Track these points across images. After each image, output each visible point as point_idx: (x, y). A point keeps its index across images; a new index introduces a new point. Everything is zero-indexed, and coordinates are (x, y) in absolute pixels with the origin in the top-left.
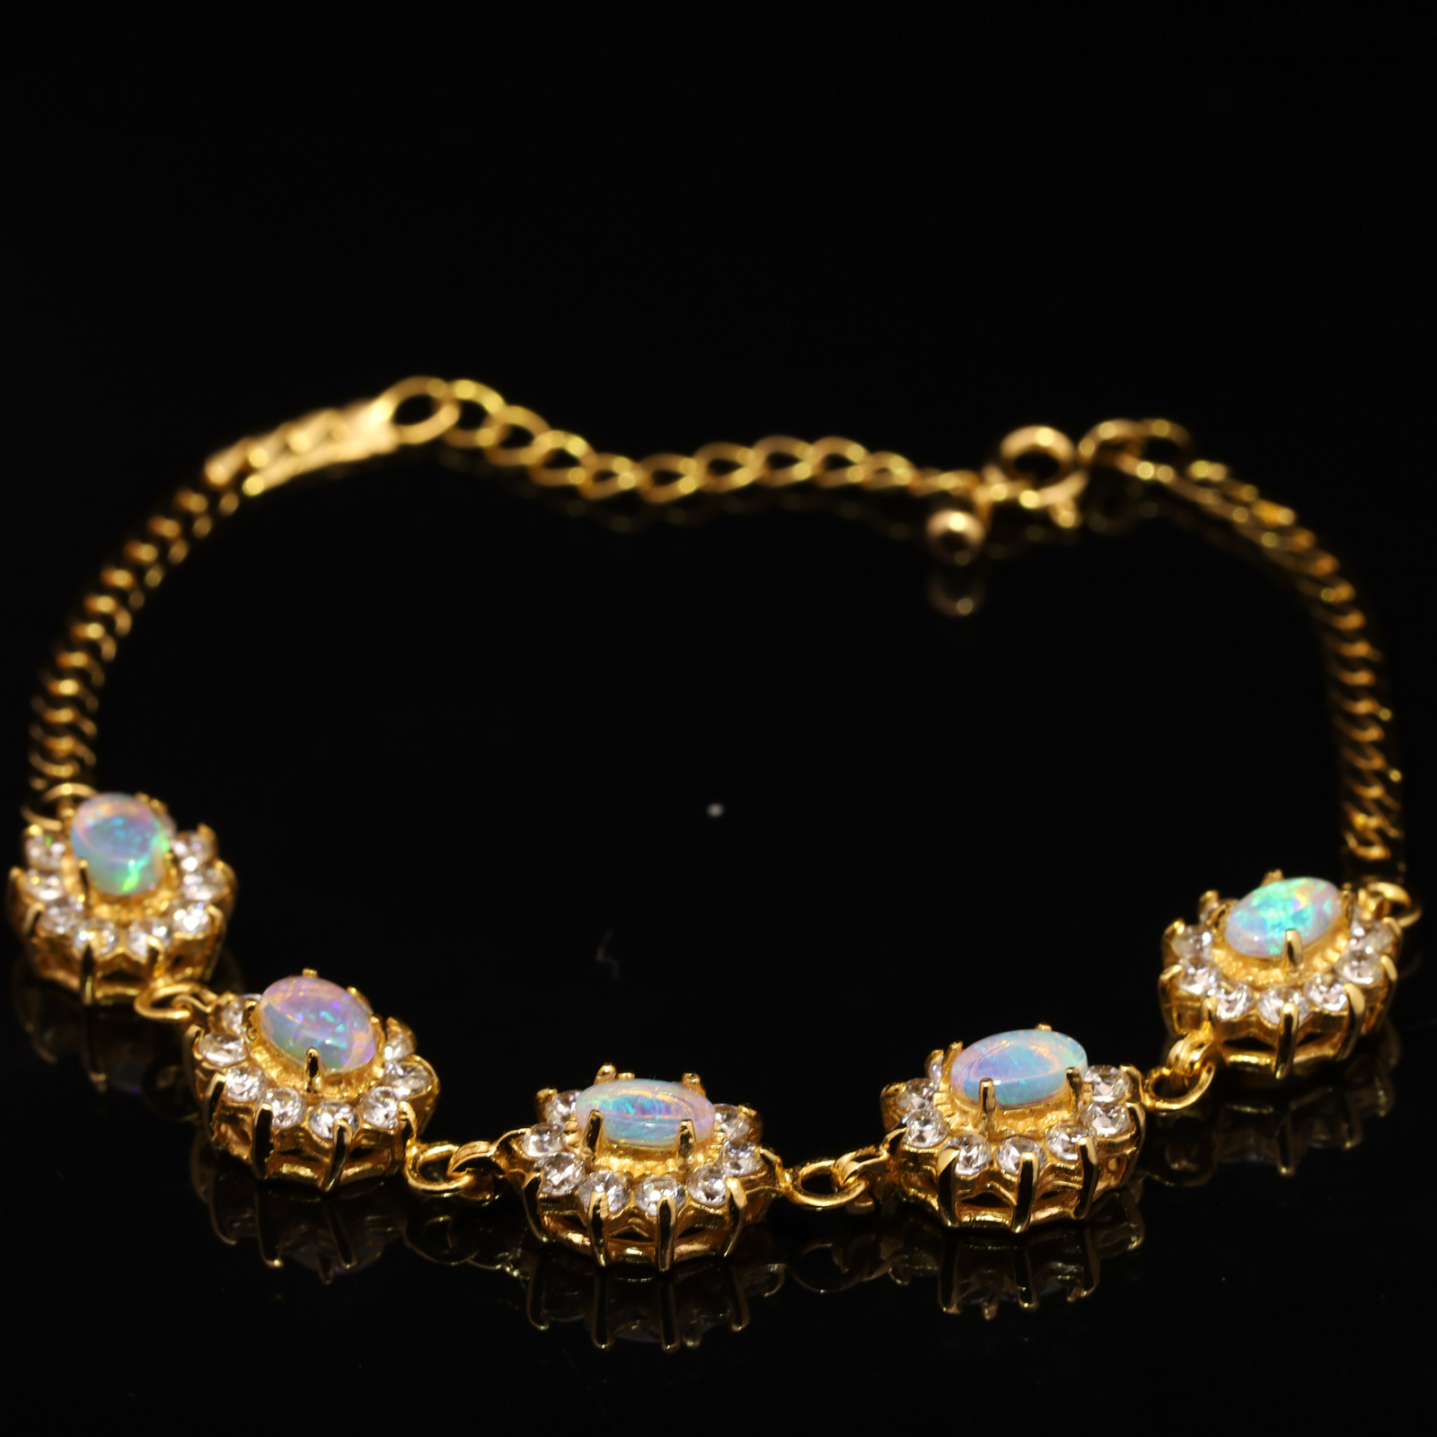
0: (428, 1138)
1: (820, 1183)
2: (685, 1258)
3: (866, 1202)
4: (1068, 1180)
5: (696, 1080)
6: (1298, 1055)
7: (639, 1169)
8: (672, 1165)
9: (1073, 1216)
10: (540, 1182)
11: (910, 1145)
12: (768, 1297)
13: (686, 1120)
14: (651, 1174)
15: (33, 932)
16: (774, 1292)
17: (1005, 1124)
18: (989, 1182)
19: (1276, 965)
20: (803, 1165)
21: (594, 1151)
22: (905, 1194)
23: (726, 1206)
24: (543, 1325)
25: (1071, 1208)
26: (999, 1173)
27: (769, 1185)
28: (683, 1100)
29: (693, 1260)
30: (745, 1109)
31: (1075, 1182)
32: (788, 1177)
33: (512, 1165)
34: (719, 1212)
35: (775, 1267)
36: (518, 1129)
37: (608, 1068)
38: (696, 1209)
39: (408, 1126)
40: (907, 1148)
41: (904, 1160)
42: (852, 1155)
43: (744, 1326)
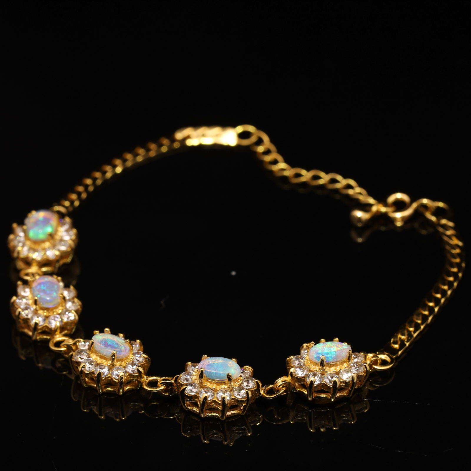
31: (220, 407)
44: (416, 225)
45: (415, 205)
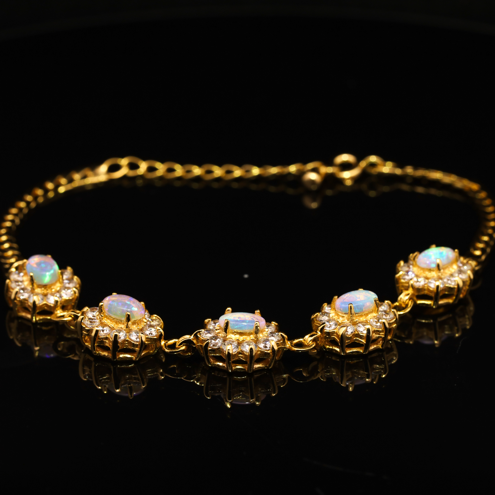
0: (167, 338)
1: (300, 345)
2: (257, 369)
3: (315, 351)
4: (379, 334)
5: (259, 311)
6: (440, 301)
7: (241, 338)
8: (252, 337)
9: (381, 348)
10: (209, 343)
11: (327, 329)
12: (282, 387)
13: (257, 322)
14: (246, 340)
15: (15, 299)
16: (284, 385)
17: (357, 318)
18: (355, 338)
19: (433, 271)
20: (294, 340)
21: (226, 333)
22: (325, 348)
23: (271, 350)
24: (209, 397)
25: (380, 345)
26: (359, 334)
27: (283, 346)
28: (254, 317)
29: (259, 370)
30: (274, 323)
31: (381, 335)
32: (289, 343)
33: (198, 342)
34: (268, 352)
35: (285, 375)
36: (200, 330)
37: (230, 309)
38: (261, 351)
39: (161, 334)
40: (326, 331)
41: (325, 335)
42: (309, 335)
43: (276, 394)
44: (364, 186)
45: (363, 164)
